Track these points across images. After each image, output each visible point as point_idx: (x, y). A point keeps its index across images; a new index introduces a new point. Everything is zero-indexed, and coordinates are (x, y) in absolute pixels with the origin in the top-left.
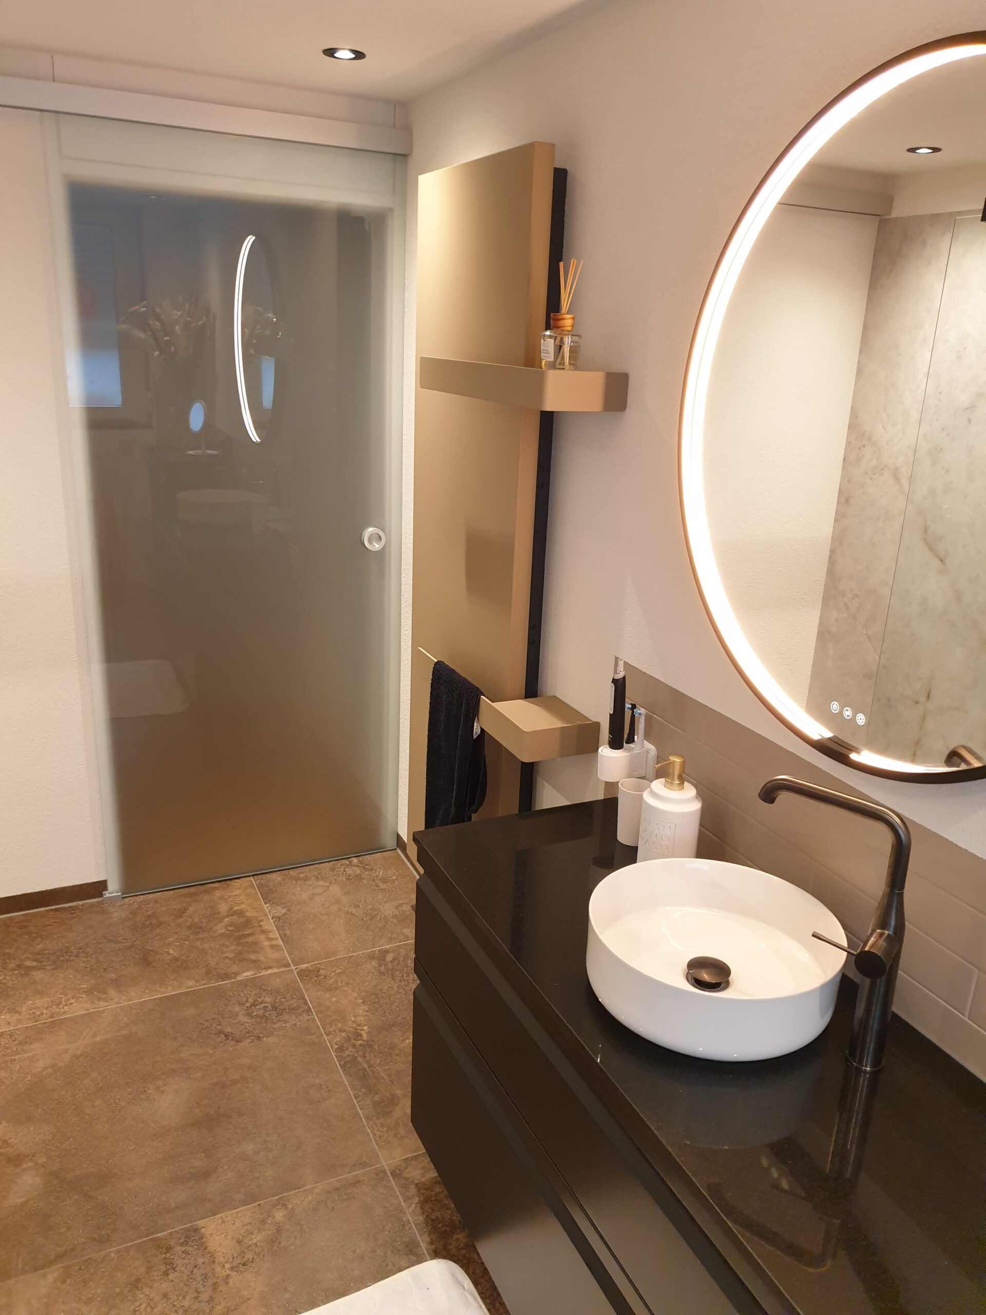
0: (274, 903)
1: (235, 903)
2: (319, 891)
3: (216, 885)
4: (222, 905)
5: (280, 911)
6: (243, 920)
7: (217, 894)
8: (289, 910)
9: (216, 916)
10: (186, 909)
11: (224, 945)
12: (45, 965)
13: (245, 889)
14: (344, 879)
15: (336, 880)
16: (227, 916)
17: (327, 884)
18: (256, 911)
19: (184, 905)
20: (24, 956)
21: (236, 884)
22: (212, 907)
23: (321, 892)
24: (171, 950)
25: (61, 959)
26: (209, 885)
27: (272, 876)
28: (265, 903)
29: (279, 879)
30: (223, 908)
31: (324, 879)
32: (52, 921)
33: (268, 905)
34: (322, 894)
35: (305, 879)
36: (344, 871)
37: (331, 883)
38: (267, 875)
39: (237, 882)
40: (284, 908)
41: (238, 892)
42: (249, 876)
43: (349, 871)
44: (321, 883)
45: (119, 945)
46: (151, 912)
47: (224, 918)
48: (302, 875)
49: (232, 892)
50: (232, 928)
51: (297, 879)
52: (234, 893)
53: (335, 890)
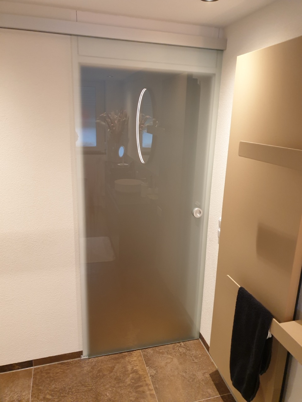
0: (150, 367)
1: (135, 365)
2: (169, 361)
3: (126, 353)
4: (129, 366)
5: (153, 372)
6: (138, 376)
7: (127, 359)
8: (157, 372)
9: (127, 372)
10: (114, 367)
11: (130, 392)
12: (54, 399)
13: (138, 357)
14: (179, 355)
15: (175, 355)
16: (131, 373)
17: (172, 357)
18: (143, 371)
19: (113, 365)
20: (47, 392)
21: (135, 354)
22: (124, 367)
23: (170, 361)
24: (107, 393)
25: (62, 395)
26: (123, 354)
27: (149, 350)
28: (147, 366)
29: (152, 352)
30: (129, 367)
31: (171, 354)
32: (60, 370)
33: (148, 367)
34: (170, 363)
35: (163, 353)
36: (178, 350)
37: (173, 357)
38: (147, 349)
39: (134, 353)
40: (154, 370)
41: (135, 359)
42: (139, 349)
43: (181, 350)
44: (170, 356)
45: (86, 388)
46: (100, 368)
47: (130, 375)
48: (161, 351)
49: (133, 358)
50: (133, 381)
51: (159, 353)
52: (134, 359)
53: (175, 361)
